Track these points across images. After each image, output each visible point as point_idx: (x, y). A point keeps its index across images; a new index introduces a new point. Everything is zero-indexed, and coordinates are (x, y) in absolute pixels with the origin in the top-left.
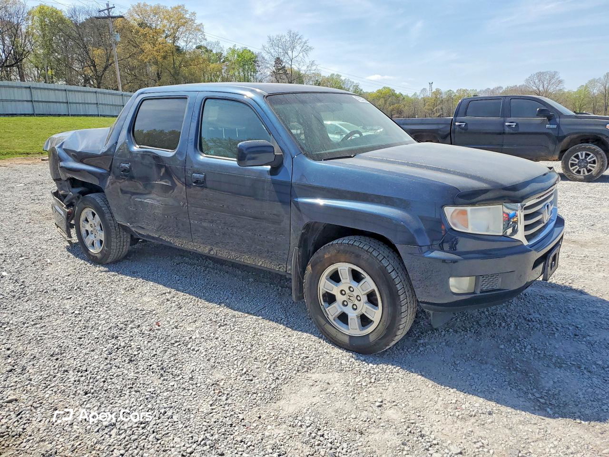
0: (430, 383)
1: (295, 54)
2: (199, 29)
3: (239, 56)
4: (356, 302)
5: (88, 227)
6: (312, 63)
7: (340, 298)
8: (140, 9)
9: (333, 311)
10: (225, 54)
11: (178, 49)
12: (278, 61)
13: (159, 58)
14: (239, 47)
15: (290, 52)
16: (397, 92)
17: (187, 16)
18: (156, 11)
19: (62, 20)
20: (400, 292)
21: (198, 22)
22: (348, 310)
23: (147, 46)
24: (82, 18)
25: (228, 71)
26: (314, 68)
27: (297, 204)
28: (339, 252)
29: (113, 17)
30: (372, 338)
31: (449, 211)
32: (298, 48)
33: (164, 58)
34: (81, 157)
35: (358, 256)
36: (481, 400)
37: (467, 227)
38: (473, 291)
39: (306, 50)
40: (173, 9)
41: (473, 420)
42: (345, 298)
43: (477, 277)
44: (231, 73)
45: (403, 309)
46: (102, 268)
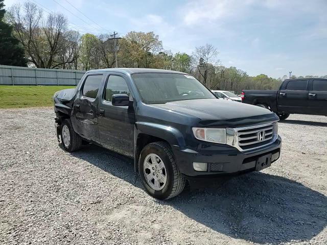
0: (184, 216)
1: (210, 55)
2: (160, 43)
3: (181, 58)
4: (158, 174)
5: (65, 134)
6: (219, 61)
7: (152, 171)
8: (132, 34)
9: (149, 177)
10: (174, 56)
11: (150, 54)
12: (202, 60)
13: (139, 58)
14: (181, 53)
15: (206, 55)
16: (269, 77)
17: (154, 37)
18: (140, 35)
19: (95, 41)
20: (174, 169)
21: (159, 40)
22: (155, 177)
23: (134, 53)
24: (105, 40)
25: (174, 65)
26: (219, 63)
27: (136, 124)
28: (151, 148)
29: (116, 39)
30: (163, 191)
31: (195, 129)
32: (211, 53)
33: (142, 58)
34: (65, 102)
35: (158, 150)
36: (204, 226)
37: (204, 138)
38: (206, 170)
39: (215, 53)
40: (147, 34)
41: (194, 233)
42: (154, 171)
43: (208, 163)
44: (176, 66)
45: (175, 177)
46: (68, 153)
